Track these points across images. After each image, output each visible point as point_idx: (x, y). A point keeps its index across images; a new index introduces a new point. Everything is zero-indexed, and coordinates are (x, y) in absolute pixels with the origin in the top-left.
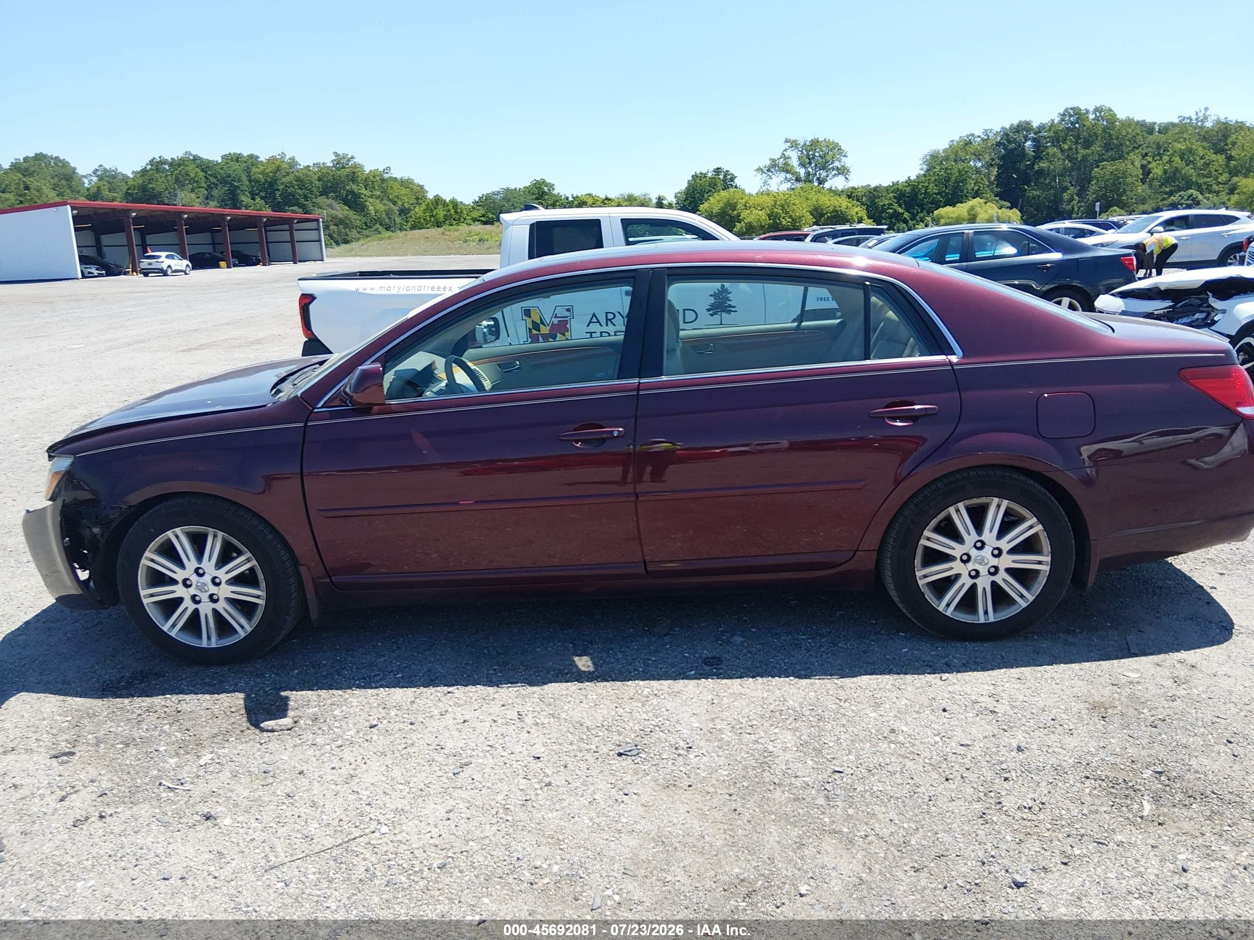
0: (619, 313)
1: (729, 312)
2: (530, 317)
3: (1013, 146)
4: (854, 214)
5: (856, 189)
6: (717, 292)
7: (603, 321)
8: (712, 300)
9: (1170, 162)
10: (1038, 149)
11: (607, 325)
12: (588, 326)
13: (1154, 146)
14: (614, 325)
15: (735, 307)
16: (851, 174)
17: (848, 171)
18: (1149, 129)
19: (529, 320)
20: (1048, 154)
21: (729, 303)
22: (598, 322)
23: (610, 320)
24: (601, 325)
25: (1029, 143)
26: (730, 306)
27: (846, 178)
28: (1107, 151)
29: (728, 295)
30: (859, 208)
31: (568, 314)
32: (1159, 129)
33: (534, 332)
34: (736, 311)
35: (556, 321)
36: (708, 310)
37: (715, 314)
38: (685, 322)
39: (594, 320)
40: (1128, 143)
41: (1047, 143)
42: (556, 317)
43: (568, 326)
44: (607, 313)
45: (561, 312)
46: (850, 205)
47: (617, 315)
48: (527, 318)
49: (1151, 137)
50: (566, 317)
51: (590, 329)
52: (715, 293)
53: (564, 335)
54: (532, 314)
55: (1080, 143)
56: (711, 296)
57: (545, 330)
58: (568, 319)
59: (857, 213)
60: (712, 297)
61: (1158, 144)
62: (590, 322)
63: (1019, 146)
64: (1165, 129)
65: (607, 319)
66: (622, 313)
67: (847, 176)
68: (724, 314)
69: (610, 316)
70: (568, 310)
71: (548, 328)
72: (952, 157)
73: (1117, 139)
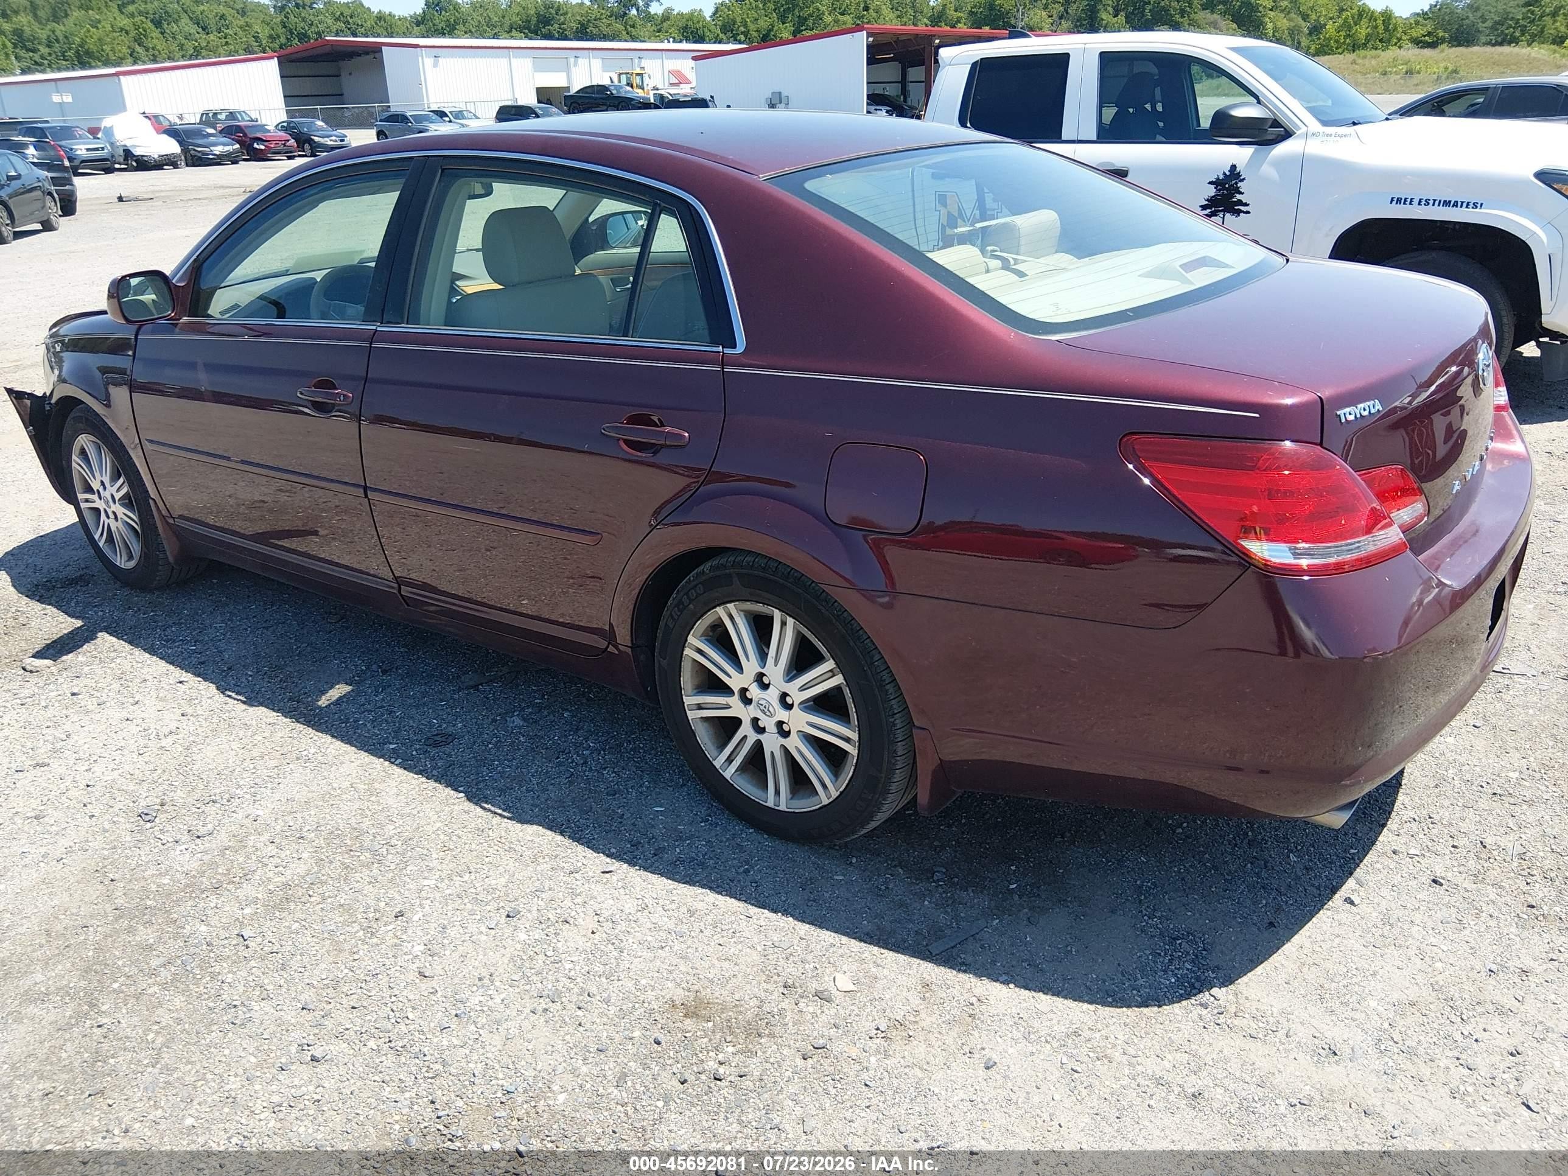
1: (1238, 212)
6: (1221, 177)
8: (1212, 191)
15: (1246, 205)
21: (1239, 197)
26: (1240, 203)
34: (1248, 212)
36: (1204, 207)
37: (1213, 214)
60: (1213, 187)
68: (1228, 215)
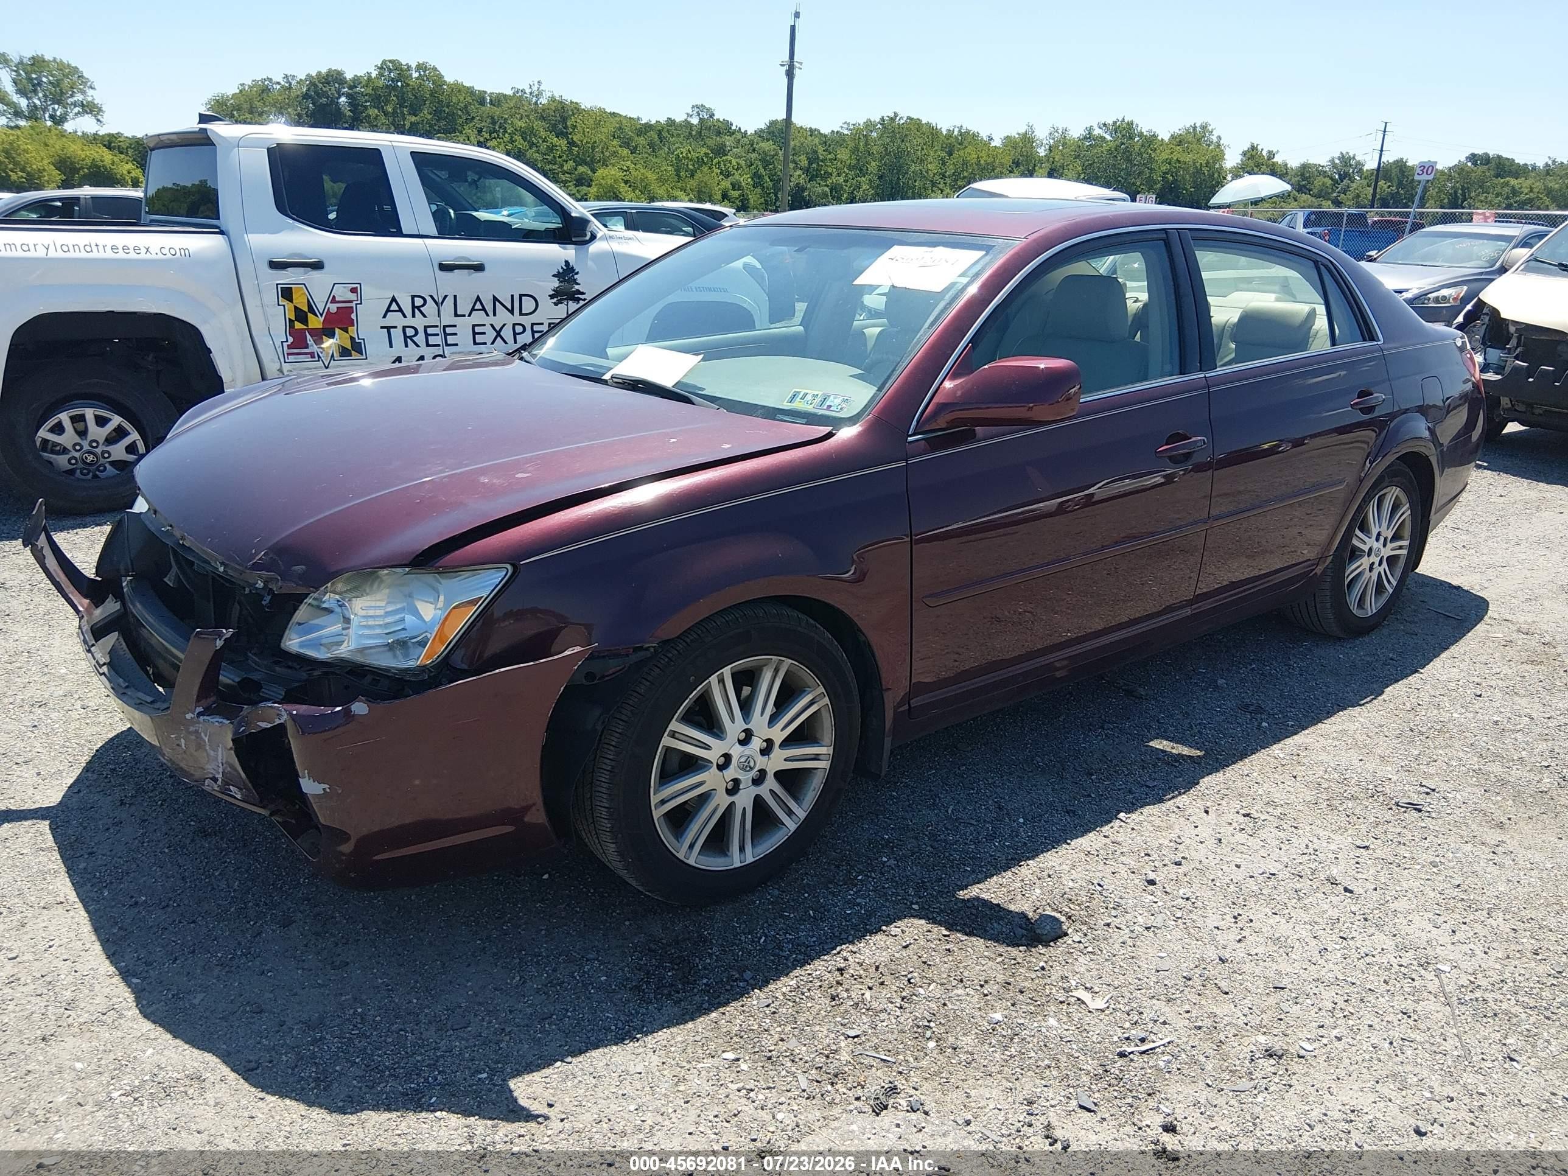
0: (432, 297)
2: (291, 301)
3: (324, 100)
4: (125, 172)
5: (116, 138)
7: (407, 309)
9: (512, 141)
10: (356, 109)
11: (414, 316)
12: (384, 317)
13: (489, 120)
14: (425, 316)
16: (105, 115)
17: (100, 110)
18: (480, 98)
19: (289, 306)
20: (369, 116)
22: (400, 310)
23: (418, 308)
24: (405, 316)
25: (343, 99)
27: (98, 120)
28: (438, 121)
29: (576, 277)
30: (130, 164)
31: (353, 296)
32: (491, 100)
33: (298, 325)
35: (333, 308)
38: (521, 314)
39: (394, 307)
40: (460, 113)
41: (366, 101)
42: (334, 301)
43: (353, 316)
44: (413, 297)
45: (342, 293)
46: (116, 159)
47: (429, 299)
48: (286, 303)
49: (483, 108)
50: (351, 302)
51: (388, 322)
52: (559, 272)
53: (347, 332)
54: (294, 297)
55: (406, 107)
56: (554, 276)
57: (315, 322)
58: (353, 305)
59: (129, 173)
61: (493, 118)
62: (388, 310)
63: (332, 101)
64: (498, 100)
65: (414, 307)
66: (436, 298)
67: (99, 117)
69: (419, 302)
70: (354, 290)
71: (322, 319)
72: (246, 106)
73: (448, 107)
